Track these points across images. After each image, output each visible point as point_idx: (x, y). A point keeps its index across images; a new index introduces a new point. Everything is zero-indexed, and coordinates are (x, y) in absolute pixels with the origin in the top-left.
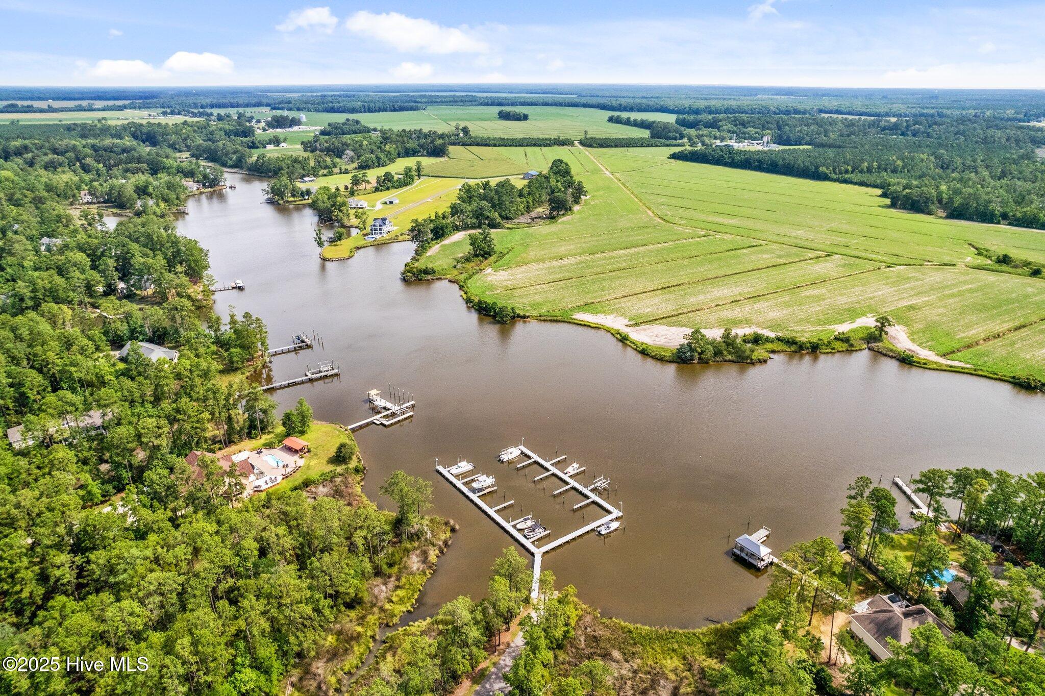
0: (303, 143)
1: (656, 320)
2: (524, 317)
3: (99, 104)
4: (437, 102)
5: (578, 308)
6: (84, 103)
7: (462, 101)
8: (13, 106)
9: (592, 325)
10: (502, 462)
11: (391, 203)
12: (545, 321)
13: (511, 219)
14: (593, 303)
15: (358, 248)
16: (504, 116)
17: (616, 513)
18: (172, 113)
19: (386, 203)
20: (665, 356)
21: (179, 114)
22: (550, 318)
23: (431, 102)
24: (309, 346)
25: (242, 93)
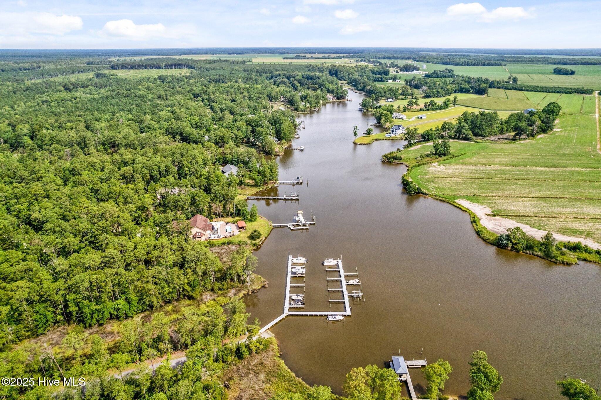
0: (406, 80)
1: (511, 216)
2: (425, 194)
3: (333, 56)
4: (519, 61)
5: (467, 197)
6: (326, 55)
7: (537, 61)
8: (298, 56)
9: (463, 209)
10: (323, 265)
11: (421, 118)
12: (437, 199)
13: (484, 137)
14: (480, 196)
15: (377, 140)
16: (557, 72)
17: (349, 313)
18: (361, 61)
19: (418, 118)
20: (489, 239)
21: (364, 61)
22: (441, 198)
23: (514, 61)
24: (301, 184)
25: (407, 51)
